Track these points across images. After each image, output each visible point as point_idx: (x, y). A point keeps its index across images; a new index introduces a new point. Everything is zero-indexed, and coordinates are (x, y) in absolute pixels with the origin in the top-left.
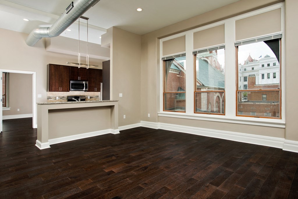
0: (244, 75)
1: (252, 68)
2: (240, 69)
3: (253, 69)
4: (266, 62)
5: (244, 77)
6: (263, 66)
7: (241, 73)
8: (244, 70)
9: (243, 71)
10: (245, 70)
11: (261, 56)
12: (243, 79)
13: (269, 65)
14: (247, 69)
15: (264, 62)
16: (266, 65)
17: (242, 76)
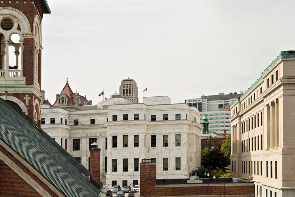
0: (73, 136)
1: (91, 120)
2: (66, 120)
3: (93, 121)
4: (121, 110)
5: (74, 140)
6: (115, 118)
7: (67, 129)
8: (73, 124)
9: (71, 124)
10: (77, 123)
11: (103, 93)
12: (72, 144)
13: (126, 117)
14: (81, 120)
15: (117, 110)
16: (120, 118)
17: (70, 137)
